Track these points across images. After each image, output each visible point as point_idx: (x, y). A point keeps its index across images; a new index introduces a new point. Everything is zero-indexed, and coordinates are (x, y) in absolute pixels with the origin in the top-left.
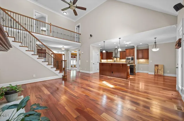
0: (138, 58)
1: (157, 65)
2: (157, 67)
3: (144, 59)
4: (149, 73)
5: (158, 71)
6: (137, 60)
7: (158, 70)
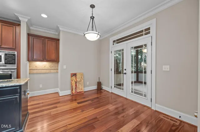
0: (31, 59)
1: (74, 75)
2: (74, 78)
3: (47, 61)
4: (61, 94)
5: (76, 85)
6: (28, 63)
7: (76, 83)
